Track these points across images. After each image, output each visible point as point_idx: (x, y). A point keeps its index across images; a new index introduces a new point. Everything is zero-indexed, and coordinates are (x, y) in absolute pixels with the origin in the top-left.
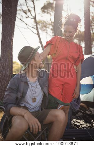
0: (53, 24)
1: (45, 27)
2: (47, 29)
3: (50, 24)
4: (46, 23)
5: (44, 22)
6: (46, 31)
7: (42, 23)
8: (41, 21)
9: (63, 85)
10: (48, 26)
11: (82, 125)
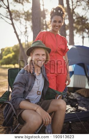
0: (26, 14)
1: (19, 16)
2: (21, 19)
3: (23, 14)
4: (19, 13)
5: (17, 11)
6: (19, 21)
7: (15, 13)
8: (14, 11)
9: (56, 76)
10: (21, 16)
11: (70, 110)
